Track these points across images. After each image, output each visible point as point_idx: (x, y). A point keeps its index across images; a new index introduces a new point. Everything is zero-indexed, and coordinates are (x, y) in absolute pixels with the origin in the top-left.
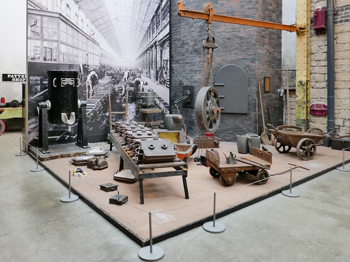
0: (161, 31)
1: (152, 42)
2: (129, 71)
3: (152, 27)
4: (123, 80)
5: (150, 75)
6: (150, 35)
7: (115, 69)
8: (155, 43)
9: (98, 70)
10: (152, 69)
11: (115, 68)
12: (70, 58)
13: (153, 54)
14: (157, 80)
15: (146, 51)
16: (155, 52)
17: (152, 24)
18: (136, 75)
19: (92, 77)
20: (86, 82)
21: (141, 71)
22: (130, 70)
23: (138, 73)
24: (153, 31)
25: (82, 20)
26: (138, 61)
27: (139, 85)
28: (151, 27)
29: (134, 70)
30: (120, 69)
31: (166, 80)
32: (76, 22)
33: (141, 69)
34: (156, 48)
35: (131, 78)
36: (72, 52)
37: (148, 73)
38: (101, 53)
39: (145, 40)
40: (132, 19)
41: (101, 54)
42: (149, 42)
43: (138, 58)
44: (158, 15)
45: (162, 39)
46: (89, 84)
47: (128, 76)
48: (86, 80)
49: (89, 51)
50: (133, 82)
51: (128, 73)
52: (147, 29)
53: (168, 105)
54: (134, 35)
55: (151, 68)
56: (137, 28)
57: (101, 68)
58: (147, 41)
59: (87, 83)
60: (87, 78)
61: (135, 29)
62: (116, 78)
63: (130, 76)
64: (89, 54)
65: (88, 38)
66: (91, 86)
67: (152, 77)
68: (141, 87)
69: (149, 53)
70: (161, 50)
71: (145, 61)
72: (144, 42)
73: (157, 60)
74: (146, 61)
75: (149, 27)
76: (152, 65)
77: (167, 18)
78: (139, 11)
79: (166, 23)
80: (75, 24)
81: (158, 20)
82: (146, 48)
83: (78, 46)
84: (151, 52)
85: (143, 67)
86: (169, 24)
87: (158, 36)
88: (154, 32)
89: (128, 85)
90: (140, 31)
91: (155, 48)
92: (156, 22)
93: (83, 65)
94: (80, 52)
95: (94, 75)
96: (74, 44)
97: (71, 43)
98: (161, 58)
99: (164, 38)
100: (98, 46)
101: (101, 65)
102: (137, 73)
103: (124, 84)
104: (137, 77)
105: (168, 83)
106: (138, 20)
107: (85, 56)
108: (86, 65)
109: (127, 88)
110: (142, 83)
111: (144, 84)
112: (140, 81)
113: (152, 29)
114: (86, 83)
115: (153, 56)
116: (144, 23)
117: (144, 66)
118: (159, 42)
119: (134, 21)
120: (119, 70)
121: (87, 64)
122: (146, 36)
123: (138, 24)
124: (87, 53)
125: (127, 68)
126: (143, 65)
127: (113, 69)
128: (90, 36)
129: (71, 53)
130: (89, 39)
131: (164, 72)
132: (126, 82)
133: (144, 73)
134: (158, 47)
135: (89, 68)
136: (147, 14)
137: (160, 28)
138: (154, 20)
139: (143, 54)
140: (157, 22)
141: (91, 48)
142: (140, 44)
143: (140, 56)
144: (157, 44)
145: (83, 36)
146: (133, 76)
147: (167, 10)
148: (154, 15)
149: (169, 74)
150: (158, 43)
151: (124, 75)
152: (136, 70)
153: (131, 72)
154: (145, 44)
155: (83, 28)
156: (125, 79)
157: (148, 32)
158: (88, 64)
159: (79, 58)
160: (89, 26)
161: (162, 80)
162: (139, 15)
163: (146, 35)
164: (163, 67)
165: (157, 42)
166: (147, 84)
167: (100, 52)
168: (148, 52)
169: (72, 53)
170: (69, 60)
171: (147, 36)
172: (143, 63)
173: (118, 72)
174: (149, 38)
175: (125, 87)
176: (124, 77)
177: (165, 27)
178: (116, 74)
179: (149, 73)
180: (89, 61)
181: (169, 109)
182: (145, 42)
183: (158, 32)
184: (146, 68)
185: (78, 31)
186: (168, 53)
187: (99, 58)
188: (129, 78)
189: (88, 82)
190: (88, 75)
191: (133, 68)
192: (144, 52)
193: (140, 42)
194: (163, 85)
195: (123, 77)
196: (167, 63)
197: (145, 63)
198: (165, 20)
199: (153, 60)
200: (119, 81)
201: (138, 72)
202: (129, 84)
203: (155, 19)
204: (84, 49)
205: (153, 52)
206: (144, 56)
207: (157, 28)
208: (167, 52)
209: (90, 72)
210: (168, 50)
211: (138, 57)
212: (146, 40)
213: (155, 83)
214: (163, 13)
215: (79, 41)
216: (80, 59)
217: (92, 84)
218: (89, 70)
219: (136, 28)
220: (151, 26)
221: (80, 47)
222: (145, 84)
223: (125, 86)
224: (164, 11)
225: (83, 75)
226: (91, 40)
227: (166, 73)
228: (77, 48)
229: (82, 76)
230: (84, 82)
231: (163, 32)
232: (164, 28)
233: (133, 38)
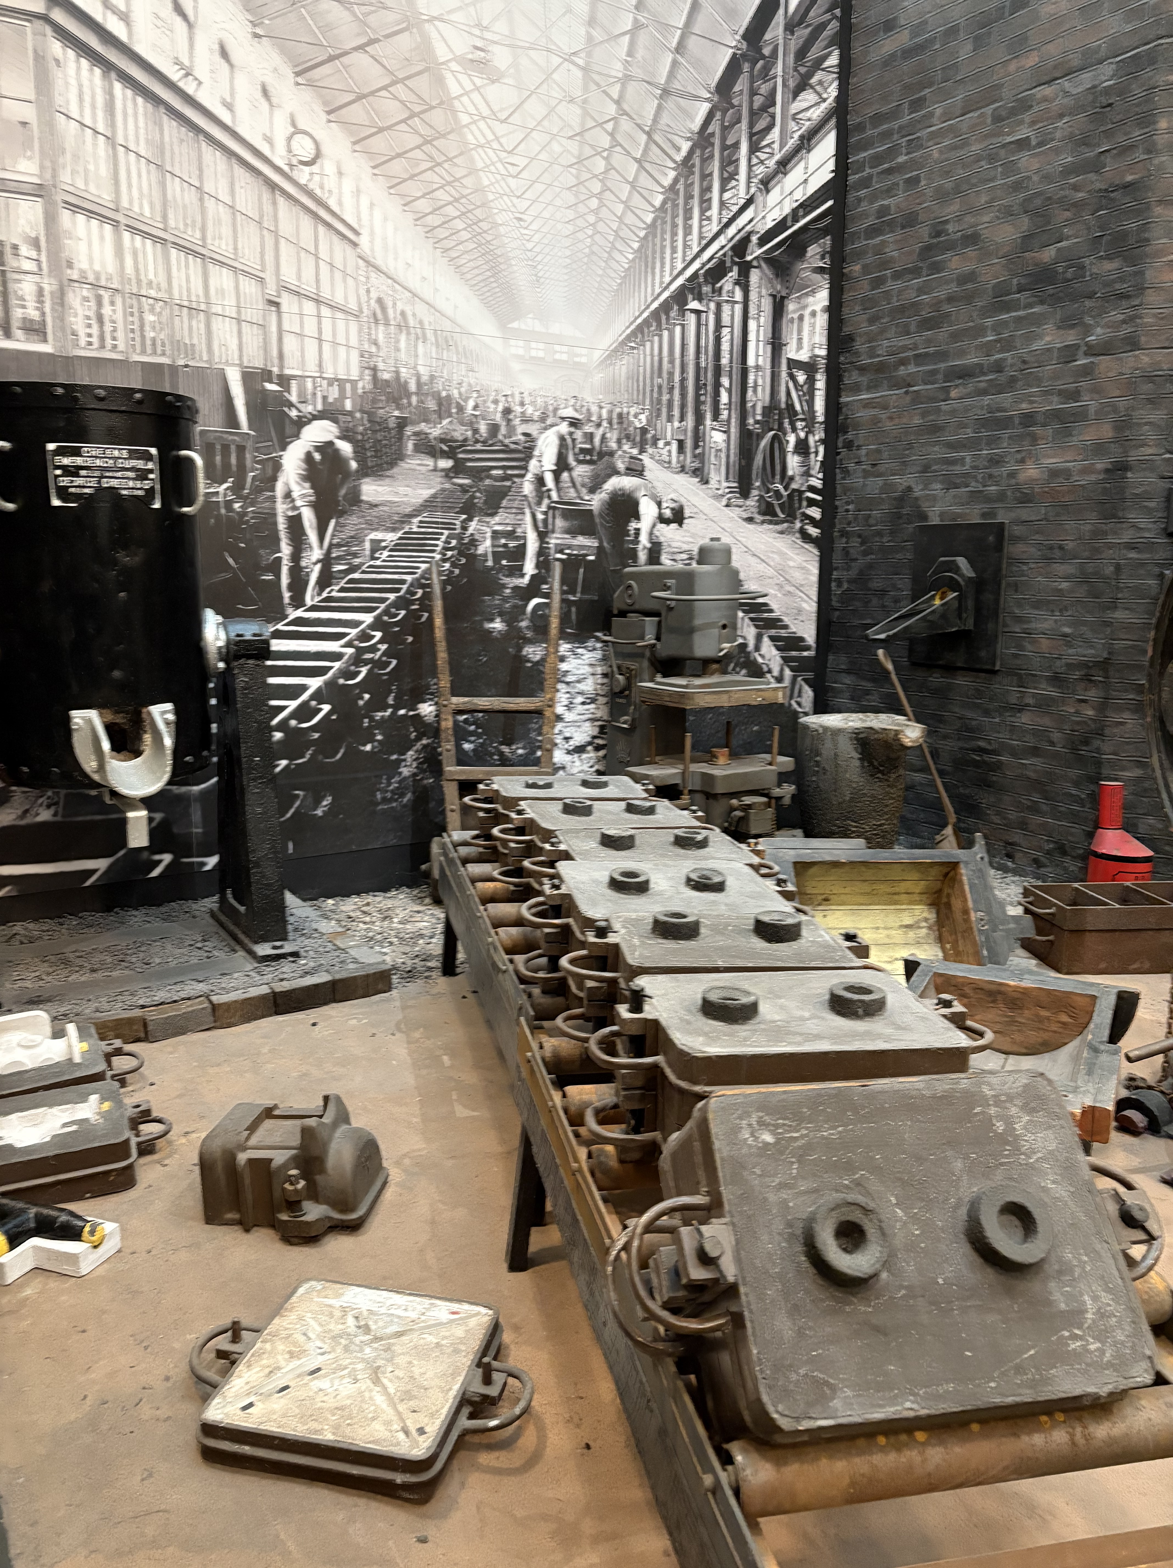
0: (784, 165)
1: (722, 240)
2: (564, 428)
3: (723, 139)
4: (528, 488)
5: (700, 458)
6: (709, 189)
7: (476, 407)
8: (741, 247)
9: (358, 415)
10: (716, 416)
11: (471, 403)
12: (150, 318)
13: (726, 319)
14: (745, 493)
15: (680, 298)
16: (738, 308)
17: (718, 115)
18: (611, 454)
19: (317, 456)
20: (273, 489)
21: (644, 431)
22: (575, 423)
23: (626, 447)
24: (731, 163)
25: (224, 53)
26: (623, 367)
27: (633, 525)
28: (712, 135)
29: (599, 425)
30: (507, 411)
31: (800, 492)
32: (177, 62)
33: (643, 417)
34: (743, 283)
35: (581, 471)
36: (162, 279)
37: (689, 444)
38: (374, 295)
39: (674, 226)
40: (585, 69)
41: (373, 302)
42: (701, 238)
43: (623, 343)
44: (763, 57)
45: (781, 226)
46: (295, 508)
47: (562, 465)
48: (274, 479)
49: (289, 275)
50: (596, 502)
51: (562, 439)
52: (686, 146)
53: (805, 654)
54: (597, 187)
55: (709, 416)
56: (619, 138)
57: (374, 401)
58: (688, 231)
59: (279, 500)
60: (277, 466)
61: (606, 141)
62: (479, 474)
63: (571, 460)
64: (285, 300)
65: (273, 186)
66: (308, 517)
67: (718, 478)
68: (644, 539)
69: (698, 312)
70: (774, 296)
71: (672, 361)
72: (668, 236)
73: (751, 361)
74: (678, 362)
75: (702, 139)
76: (717, 394)
77: (820, 83)
78: (636, 20)
79: (816, 114)
80: (174, 74)
81: (764, 89)
82: (680, 281)
83: (204, 238)
84: (712, 305)
85: (659, 401)
86: (833, 122)
87: (759, 199)
88: (731, 169)
89: (560, 523)
90: (638, 161)
91: (737, 283)
92: (751, 102)
93: (250, 378)
94: (221, 279)
95: (326, 448)
96: (172, 223)
97: (147, 212)
98: (776, 345)
99: (795, 215)
100: (349, 249)
101: (375, 378)
102: (619, 441)
103: (534, 516)
104: (621, 466)
105: (815, 513)
106: (626, 79)
107: (254, 311)
108: (267, 375)
109: (553, 541)
110: (648, 511)
111: (662, 519)
112: (640, 494)
113: (724, 147)
114: (273, 499)
115: (725, 331)
116: (670, 104)
117: (665, 398)
118: (763, 241)
119: (598, 85)
120: (498, 417)
121: (275, 370)
122: (677, 193)
123: (626, 107)
124: (271, 290)
125: (556, 410)
126: (660, 387)
127: (461, 409)
128: (286, 168)
129: (150, 284)
130: (284, 192)
131: (792, 439)
132: (546, 502)
133: (661, 444)
134: (755, 276)
135: (294, 398)
136: (693, 43)
137: (776, 146)
138: (737, 88)
139: (656, 314)
140: (758, 101)
141: (303, 254)
142: (636, 245)
143: (640, 328)
144: (754, 252)
145: (239, 171)
146: (590, 462)
147: (822, 26)
148: (734, 54)
149: (820, 458)
150: (759, 252)
151: (529, 457)
152: (610, 423)
153: (578, 435)
154: (674, 250)
155: (229, 107)
156: (540, 481)
157: (697, 170)
158: (281, 367)
159: (217, 324)
160: (274, 100)
161: (777, 494)
162: (632, 44)
163: (680, 186)
164: (783, 406)
165: (754, 239)
166: (678, 517)
167: (362, 292)
168: (694, 305)
169: (164, 285)
170: (143, 337)
171: (689, 197)
172: (660, 376)
173: (494, 429)
174: (703, 212)
175: (542, 536)
176: (533, 464)
177: (807, 141)
178: (479, 446)
179: (696, 446)
180: (290, 344)
181: (810, 675)
182: (674, 234)
183: (760, 170)
184: (676, 412)
185: (197, 129)
186: (822, 320)
187: (360, 331)
188: (565, 475)
189: (288, 495)
190: (284, 449)
191: (594, 409)
192: (665, 307)
193: (642, 234)
194: (779, 527)
195: (525, 468)
196: (811, 380)
197: (671, 374)
198: (807, 98)
199: (725, 361)
200: (503, 493)
201: (628, 437)
202: (567, 515)
203: (741, 85)
204: (249, 258)
205: (726, 308)
206: (666, 334)
207: (754, 148)
208: (813, 314)
209: (301, 423)
210: (821, 298)
211: (628, 338)
212: (680, 221)
213: (735, 513)
214: (795, 44)
215: (210, 203)
216: (224, 331)
217: (316, 506)
218: (294, 413)
219: (612, 135)
220: (714, 127)
221: (222, 246)
222: (668, 513)
223: (540, 525)
224: (803, 33)
225: (249, 445)
226: (296, 201)
227: (802, 448)
228: (196, 254)
229: (241, 449)
230: (258, 491)
231: (796, 175)
232: (797, 150)
233: (594, 203)
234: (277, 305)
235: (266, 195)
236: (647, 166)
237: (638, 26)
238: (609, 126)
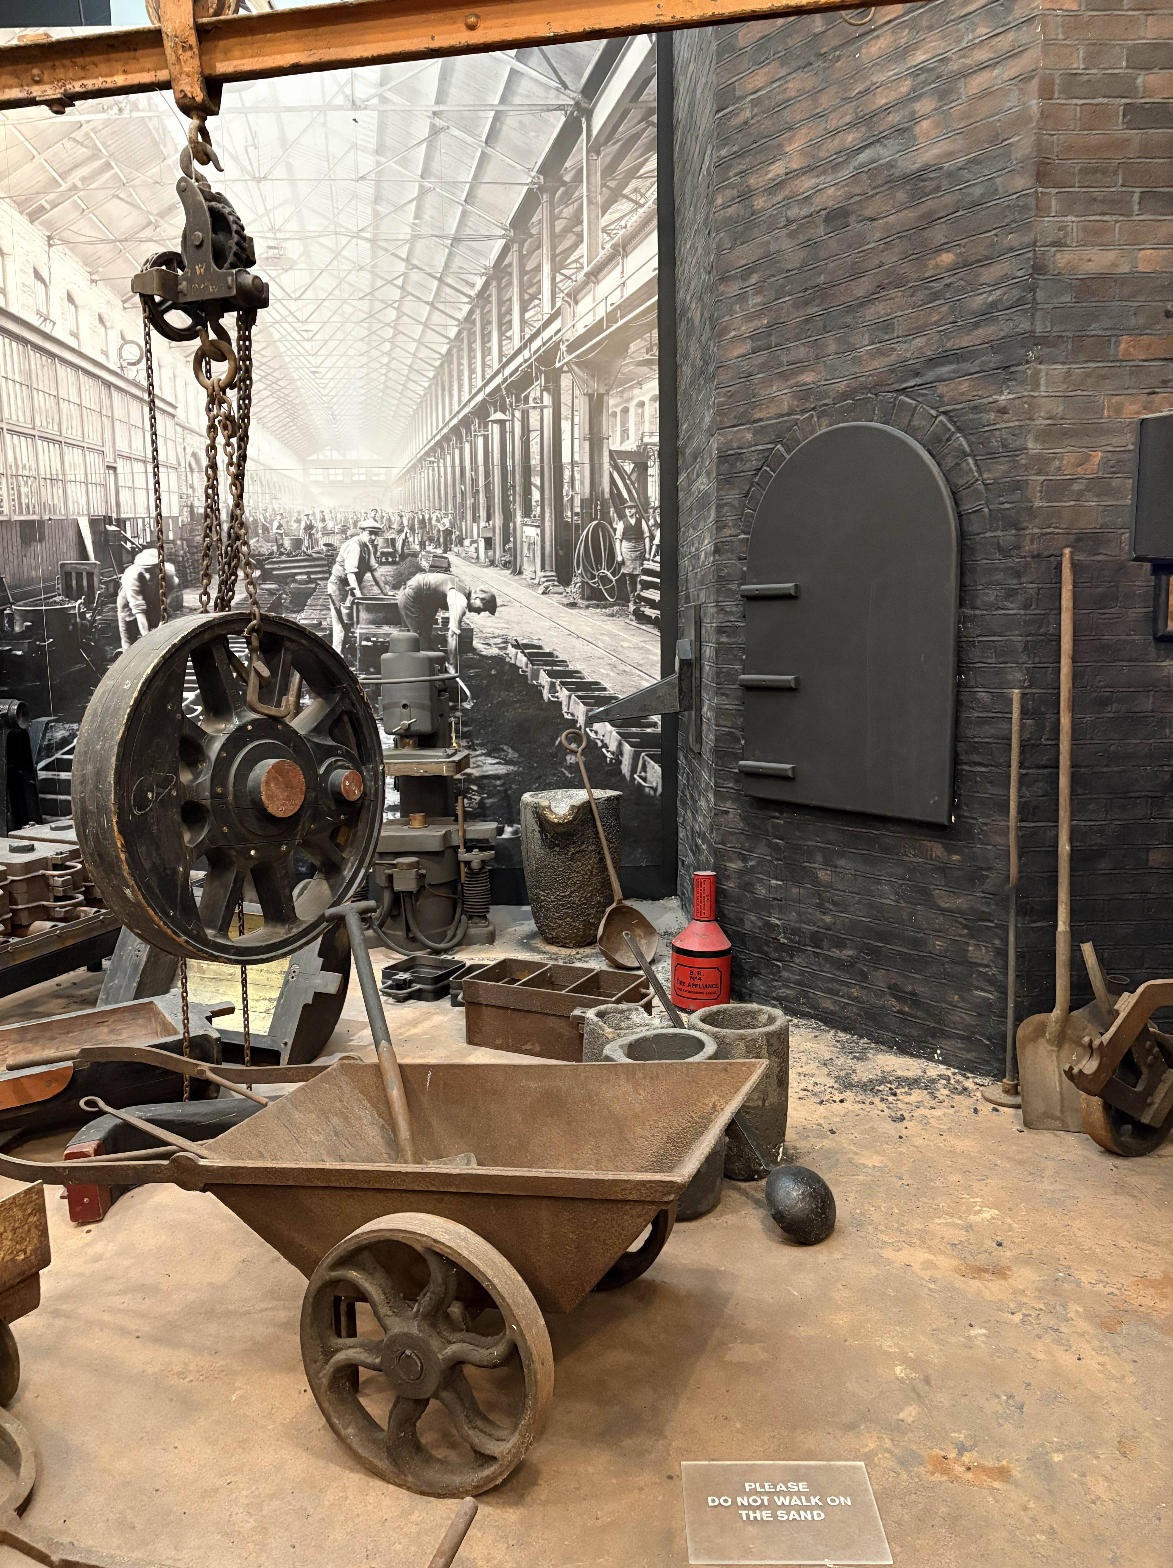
0: (595, 275)
1: (526, 354)
2: (365, 537)
3: (522, 266)
4: (331, 588)
5: (514, 552)
6: (509, 312)
7: (279, 528)
8: (548, 357)
9: (179, 542)
10: (527, 511)
11: (276, 524)
12: (24, 490)
13: (534, 424)
14: (564, 581)
15: (481, 412)
16: (548, 413)
17: (516, 247)
18: (415, 555)
19: (147, 576)
20: (115, 603)
21: (448, 533)
22: (375, 532)
23: (430, 548)
24: (531, 285)
25: (70, 299)
26: (423, 480)
27: (440, 615)
28: (510, 265)
29: (400, 531)
31: (633, 577)
32: (38, 312)
33: (446, 521)
34: (553, 388)
35: (383, 572)
36: (32, 462)
37: (498, 540)
38: (189, 451)
39: (471, 350)
40: (373, 241)
41: (189, 457)
42: (501, 356)
43: (422, 459)
44: (564, 183)
45: (595, 329)
46: (131, 615)
47: (364, 567)
49: (122, 446)
50: (400, 596)
51: (364, 546)
52: (480, 282)
53: (649, 730)
54: (389, 333)
55: (519, 513)
56: (409, 289)
57: (192, 530)
58: (486, 353)
59: (119, 610)
60: (117, 585)
61: (397, 294)
62: (283, 580)
63: (373, 562)
64: (120, 465)
65: (109, 385)
66: (142, 620)
67: (531, 568)
68: (453, 626)
69: (502, 423)
70: (590, 396)
71: (475, 469)
72: (465, 362)
73: (566, 458)
74: (481, 469)
75: (499, 270)
76: (527, 492)
77: (636, 190)
78: (421, 187)
79: (632, 221)
80: (38, 322)
81: (568, 212)
82: (480, 397)
83: (60, 430)
84: (518, 414)
85: (463, 505)
86: (655, 222)
87: (567, 310)
88: (531, 291)
89: (363, 615)
90: (431, 304)
91: (546, 389)
92: (552, 227)
93: (94, 523)
94: (73, 456)
95: (155, 569)
96: (38, 423)
97: (21, 419)
98: (595, 440)
99: (611, 317)
100: (168, 420)
101: (192, 513)
102: (422, 544)
103: (339, 612)
104: (425, 564)
105: (654, 595)
106: (416, 237)
107: (98, 475)
108: (108, 520)
109: (358, 631)
110: (456, 602)
111: (471, 608)
112: (446, 588)
113: (523, 272)
114: (115, 609)
115: (534, 437)
116: (462, 249)
117: (469, 501)
118: (571, 348)
119: (386, 250)
120: (301, 534)
121: (114, 516)
122: (474, 323)
123: (415, 262)
124: (109, 459)
125: (355, 524)
126: (463, 493)
127: (266, 530)
128: (119, 371)
129: (24, 467)
130: (117, 388)
131: (620, 526)
132: (350, 598)
133: (467, 542)
134: (565, 381)
135: (128, 535)
136: (482, 192)
137: (584, 260)
138: (535, 219)
139: (456, 430)
140: (559, 225)
141: (133, 429)
142: (431, 374)
143: (439, 444)
144: (564, 358)
145: (83, 378)
146: (394, 563)
147: (637, 136)
148: (530, 191)
149: (657, 541)
150: (568, 358)
151: (333, 562)
152: (412, 529)
153: (380, 541)
154: (472, 371)
155: (75, 335)
156: (343, 581)
157: (494, 299)
158: (118, 513)
159: (70, 488)
160: (108, 324)
161: (604, 580)
162: (419, 208)
163: (477, 316)
164: (607, 496)
165: (563, 347)
166: (490, 605)
167: (180, 450)
168: (499, 416)
169: (34, 466)
170: (20, 504)
171: (486, 323)
172: (463, 482)
173: (298, 543)
174: (501, 334)
175: (347, 628)
176: (336, 570)
177: (622, 248)
179: (506, 541)
180: (124, 495)
181: (658, 751)
182: (471, 358)
183: (566, 286)
184: (482, 513)
185: (53, 356)
186: (652, 410)
187: (179, 479)
188: (368, 576)
189: (126, 606)
190: (122, 572)
191: (395, 519)
192: (466, 422)
193: (437, 363)
194: (608, 611)
195: (329, 572)
196: (642, 468)
197: (474, 481)
198: (623, 206)
199: (535, 461)
200: (309, 594)
201: (431, 540)
202: (369, 609)
203: (540, 214)
204: (94, 439)
205: (534, 416)
206: (467, 446)
207: (556, 269)
208: (641, 404)
209: (134, 553)
210: (650, 388)
211: (427, 454)
212: (478, 346)
213: (554, 600)
214: (599, 164)
215: (64, 405)
216: (76, 493)
217: (147, 613)
218: (129, 546)
219: (402, 288)
220: (512, 258)
221: (73, 433)
222: (478, 603)
224: (611, 150)
225: (96, 571)
226: (126, 392)
227: (634, 534)
228: (54, 441)
229: (90, 575)
230: (104, 604)
231: (610, 280)
232: (610, 259)
233: (387, 346)
234: (115, 469)
235: (104, 391)
236: (440, 306)
237: (423, 192)
238: (399, 282)
